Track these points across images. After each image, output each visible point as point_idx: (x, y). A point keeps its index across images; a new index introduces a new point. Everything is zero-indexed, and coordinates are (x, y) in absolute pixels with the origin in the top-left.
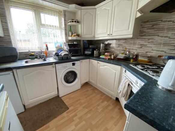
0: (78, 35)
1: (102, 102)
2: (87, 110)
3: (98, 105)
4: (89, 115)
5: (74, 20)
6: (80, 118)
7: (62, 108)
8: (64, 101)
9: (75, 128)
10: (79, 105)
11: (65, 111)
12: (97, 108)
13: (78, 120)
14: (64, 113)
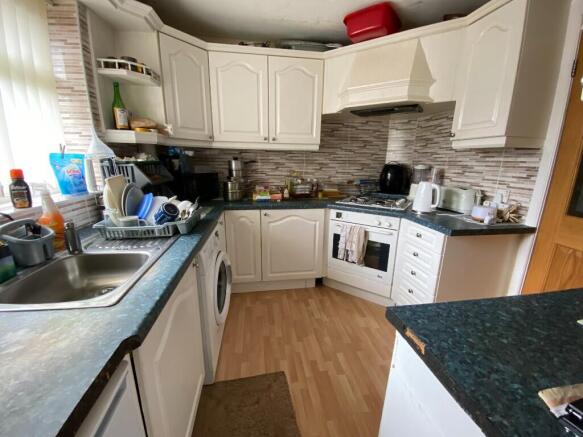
0: (160, 129)
1: (307, 305)
2: (312, 338)
3: (312, 314)
4: (327, 339)
5: (116, 61)
6: (326, 357)
7: (270, 386)
8: (243, 376)
9: (347, 376)
10: (287, 347)
11: (286, 383)
12: (317, 320)
13: (330, 364)
14: (290, 389)
